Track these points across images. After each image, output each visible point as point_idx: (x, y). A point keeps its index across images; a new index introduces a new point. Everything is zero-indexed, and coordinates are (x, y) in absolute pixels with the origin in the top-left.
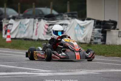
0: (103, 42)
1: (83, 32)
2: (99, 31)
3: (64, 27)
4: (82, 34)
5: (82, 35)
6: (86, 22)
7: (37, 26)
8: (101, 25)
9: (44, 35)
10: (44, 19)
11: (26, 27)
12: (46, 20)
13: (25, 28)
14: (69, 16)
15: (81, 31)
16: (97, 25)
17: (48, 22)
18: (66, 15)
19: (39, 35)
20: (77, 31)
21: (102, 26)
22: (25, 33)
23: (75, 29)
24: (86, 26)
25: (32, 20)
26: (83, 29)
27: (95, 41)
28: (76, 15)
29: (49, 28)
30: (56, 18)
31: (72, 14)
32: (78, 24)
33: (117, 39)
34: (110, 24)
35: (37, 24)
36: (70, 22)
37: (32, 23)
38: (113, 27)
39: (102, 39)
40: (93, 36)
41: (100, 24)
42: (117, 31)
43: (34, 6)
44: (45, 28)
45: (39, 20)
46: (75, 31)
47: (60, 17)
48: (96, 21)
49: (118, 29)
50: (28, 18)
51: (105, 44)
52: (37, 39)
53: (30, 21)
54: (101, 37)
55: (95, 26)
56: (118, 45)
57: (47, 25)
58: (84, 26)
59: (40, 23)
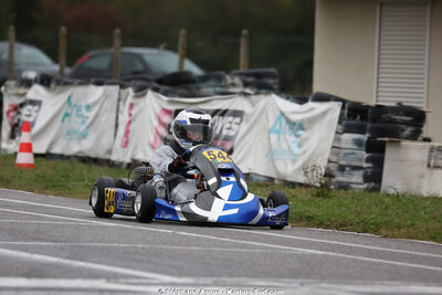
0: (372, 185)
1: (300, 146)
2: (358, 143)
3: (231, 123)
4: (296, 150)
5: (296, 155)
6: (312, 109)
7: (130, 115)
8: (367, 120)
9: (153, 147)
10: (156, 90)
11: (91, 114)
12: (165, 94)
13: (87, 118)
14: (246, 85)
15: (291, 138)
16: (352, 122)
17: (171, 102)
18: (237, 80)
19: (136, 147)
20: (279, 140)
21: (369, 125)
22: (84, 136)
23: (270, 132)
24: (312, 121)
25: (114, 89)
26: (300, 132)
27: (340, 178)
28: (271, 81)
30: (198, 88)
31: (257, 76)
32: (282, 114)
33: (422, 176)
34: (397, 117)
35: (132, 106)
36: (253, 105)
37: (111, 104)
38: (408, 131)
39: (370, 170)
40: (335, 159)
41: (364, 118)
42: (424, 148)
43: (117, 42)
44: (161, 122)
45: (139, 93)
46: (269, 138)
47: (215, 86)
48: (347, 105)
49: (427, 140)
50: (99, 84)
51: (377, 189)
52: (127, 160)
53: (106, 96)
54: (365, 165)
55: (344, 122)
56: (427, 198)
57: (167, 112)
58: (303, 120)
59: (141, 102)
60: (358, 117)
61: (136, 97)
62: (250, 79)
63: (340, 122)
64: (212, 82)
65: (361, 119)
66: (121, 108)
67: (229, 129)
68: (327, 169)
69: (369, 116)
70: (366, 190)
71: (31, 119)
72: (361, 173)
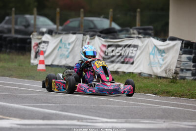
1: (163, 60)
2: (189, 59)
3: (132, 50)
4: (161, 62)
5: (161, 65)
6: (168, 44)
8: (193, 49)
10: (99, 36)
11: (71, 47)
12: (103, 38)
13: (69, 49)
14: (139, 33)
15: (159, 57)
16: (186, 50)
17: (106, 41)
18: (135, 31)
20: (154, 58)
21: (194, 51)
22: (67, 57)
23: (150, 54)
24: (169, 49)
25: (81, 36)
26: (163, 54)
27: (181, 74)
28: (150, 32)
29: (107, 51)
30: (118, 35)
31: (144, 29)
32: (155, 46)
35: (89, 43)
36: (142, 42)
37: (79, 42)
39: (194, 71)
40: (179, 66)
43: (82, 15)
44: (101, 50)
45: (92, 38)
46: (150, 57)
47: (125, 34)
48: (184, 42)
50: (74, 33)
53: (77, 39)
54: (192, 69)
55: (183, 50)
57: (105, 46)
58: (165, 49)
59: (93, 41)
60: (189, 47)
61: (90, 39)
62: (141, 31)
63: (181, 50)
64: (124, 32)
65: (190, 48)
66: (84, 44)
67: (132, 53)
68: (175, 70)
69: (194, 47)
70: (192, 79)
71: (44, 50)
72: (191, 72)
